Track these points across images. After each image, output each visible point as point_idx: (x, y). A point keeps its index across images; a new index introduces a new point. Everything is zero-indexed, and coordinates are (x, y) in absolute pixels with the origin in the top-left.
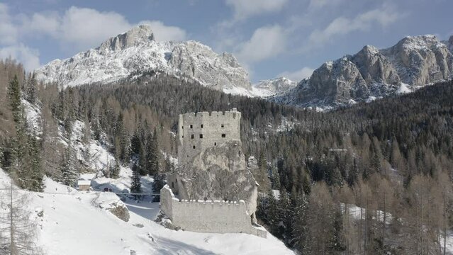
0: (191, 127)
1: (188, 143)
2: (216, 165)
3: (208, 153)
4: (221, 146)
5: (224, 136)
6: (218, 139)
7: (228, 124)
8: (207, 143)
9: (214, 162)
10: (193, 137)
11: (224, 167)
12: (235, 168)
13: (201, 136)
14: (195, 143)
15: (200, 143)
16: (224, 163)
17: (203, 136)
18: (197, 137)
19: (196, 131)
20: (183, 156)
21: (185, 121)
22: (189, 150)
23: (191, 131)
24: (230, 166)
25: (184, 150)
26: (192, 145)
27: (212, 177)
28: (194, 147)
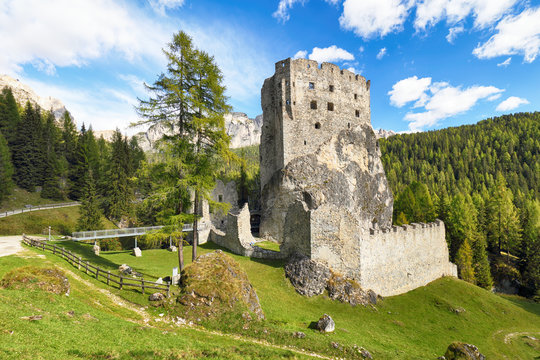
0: (312, 85)
1: (305, 116)
2: (355, 163)
3: (343, 140)
4: (356, 130)
5: (357, 113)
6: (351, 117)
7: (362, 96)
8: (340, 120)
9: (354, 158)
10: (314, 105)
11: (364, 168)
13: (330, 107)
14: (321, 119)
15: (329, 118)
16: (362, 160)
17: (335, 108)
18: (322, 107)
19: (323, 97)
20: (295, 142)
21: (300, 74)
22: (307, 130)
23: (311, 94)
24: (370, 164)
25: (297, 130)
26: (314, 122)
27: (352, 182)
28: (317, 126)
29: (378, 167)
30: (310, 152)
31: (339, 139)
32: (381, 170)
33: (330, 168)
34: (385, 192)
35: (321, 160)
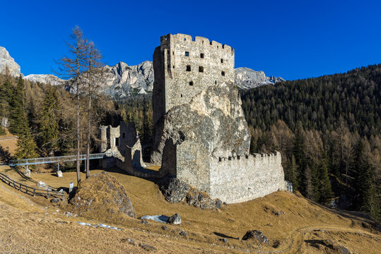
0: (187, 54)
1: (182, 76)
2: (219, 110)
3: (210, 93)
4: (222, 85)
5: (223, 73)
6: (218, 77)
7: (227, 60)
8: (209, 78)
9: (217, 105)
10: (189, 69)
11: (227, 113)
12: (236, 113)
13: (201, 69)
14: (194, 78)
15: (200, 78)
16: (226, 108)
17: (205, 70)
18: (195, 70)
19: (195, 61)
20: (174, 95)
21: (178, 45)
22: (183, 86)
23: (186, 60)
24: (232, 110)
25: (176, 87)
26: (189, 80)
27: (217, 124)
28: (191, 84)
29: (238, 112)
30: (185, 103)
31: (207, 93)
32: (241, 115)
33: (200, 113)
34: (244, 131)
35: (193, 107)
